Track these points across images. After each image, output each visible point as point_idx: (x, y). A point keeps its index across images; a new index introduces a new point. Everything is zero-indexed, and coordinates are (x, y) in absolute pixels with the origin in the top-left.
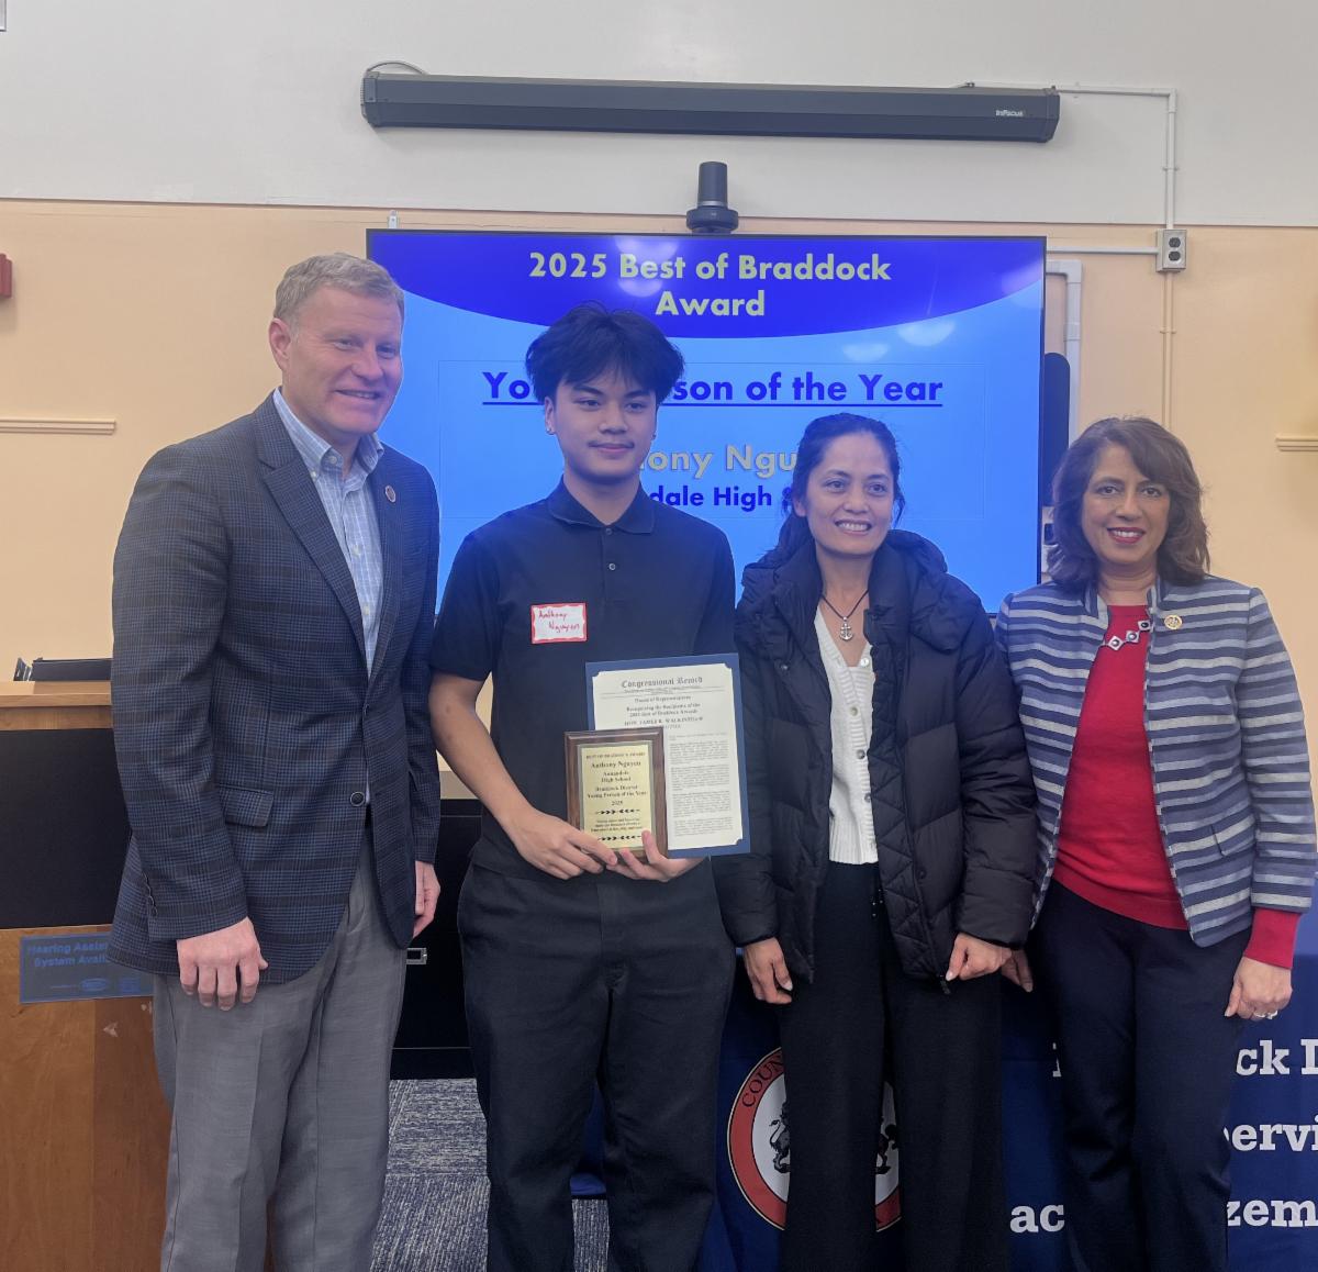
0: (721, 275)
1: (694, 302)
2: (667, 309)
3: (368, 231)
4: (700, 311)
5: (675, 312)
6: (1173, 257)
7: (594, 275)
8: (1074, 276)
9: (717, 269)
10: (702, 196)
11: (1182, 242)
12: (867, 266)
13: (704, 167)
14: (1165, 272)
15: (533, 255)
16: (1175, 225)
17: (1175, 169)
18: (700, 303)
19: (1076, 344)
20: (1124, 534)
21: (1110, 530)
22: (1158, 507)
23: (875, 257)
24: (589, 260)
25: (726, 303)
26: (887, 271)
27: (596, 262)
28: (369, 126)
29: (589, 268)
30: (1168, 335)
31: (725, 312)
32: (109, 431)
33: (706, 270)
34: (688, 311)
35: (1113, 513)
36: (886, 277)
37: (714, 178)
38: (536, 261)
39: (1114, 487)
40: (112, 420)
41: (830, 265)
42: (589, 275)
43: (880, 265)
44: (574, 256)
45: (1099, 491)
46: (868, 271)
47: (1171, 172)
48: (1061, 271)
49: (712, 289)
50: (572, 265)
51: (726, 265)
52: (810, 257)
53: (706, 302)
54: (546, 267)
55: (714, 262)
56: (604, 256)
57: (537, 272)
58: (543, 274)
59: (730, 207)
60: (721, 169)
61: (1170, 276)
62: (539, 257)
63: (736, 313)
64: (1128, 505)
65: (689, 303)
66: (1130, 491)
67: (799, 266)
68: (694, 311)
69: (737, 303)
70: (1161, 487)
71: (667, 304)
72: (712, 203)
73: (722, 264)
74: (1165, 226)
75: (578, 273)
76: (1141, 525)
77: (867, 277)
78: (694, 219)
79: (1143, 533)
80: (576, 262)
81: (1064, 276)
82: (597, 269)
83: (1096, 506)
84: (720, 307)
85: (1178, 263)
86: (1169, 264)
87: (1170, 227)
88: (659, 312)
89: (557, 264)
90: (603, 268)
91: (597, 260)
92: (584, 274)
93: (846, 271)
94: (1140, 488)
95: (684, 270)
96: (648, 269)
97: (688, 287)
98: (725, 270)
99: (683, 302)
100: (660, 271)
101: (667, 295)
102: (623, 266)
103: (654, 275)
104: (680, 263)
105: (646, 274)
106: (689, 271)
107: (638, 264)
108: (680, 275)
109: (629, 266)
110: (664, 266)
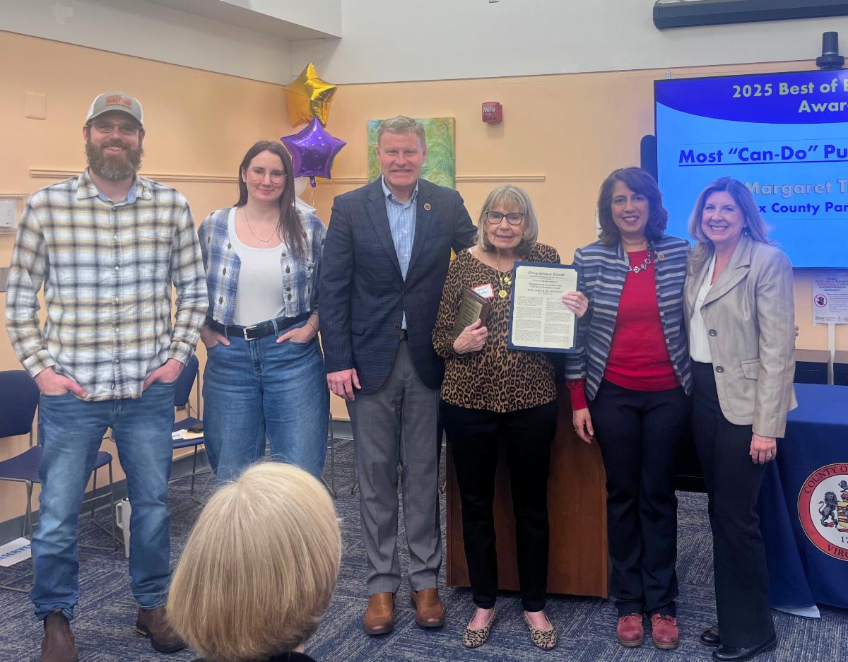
0: (833, 90)
1: (819, 105)
2: (805, 109)
3: (655, 81)
4: (822, 109)
5: (809, 111)
7: (766, 94)
9: (831, 88)
10: (824, 50)
13: (825, 35)
15: (735, 87)
18: (822, 105)
24: (763, 87)
25: (836, 104)
27: (767, 88)
28: (657, 30)
29: (763, 91)
31: (837, 109)
32: (542, 180)
33: (825, 88)
34: (816, 109)
37: (831, 40)
38: (736, 90)
40: (544, 175)
42: (763, 94)
44: (755, 86)
49: (829, 98)
50: (754, 90)
51: (836, 85)
53: (825, 105)
54: (741, 92)
55: (830, 83)
56: (771, 85)
57: (737, 95)
58: (739, 96)
59: (840, 54)
60: (835, 35)
62: (738, 88)
63: (842, 109)
65: (816, 106)
68: (819, 110)
69: (843, 104)
71: (804, 107)
72: (830, 53)
73: (834, 85)
75: (758, 94)
78: (820, 62)
80: (757, 89)
82: (767, 91)
84: (833, 107)
88: (800, 111)
89: (747, 91)
90: (770, 91)
91: (767, 87)
92: (760, 95)
95: (814, 89)
96: (794, 90)
97: (816, 98)
98: (836, 87)
99: (813, 105)
100: (800, 90)
101: (804, 103)
102: (781, 89)
103: (797, 93)
104: (811, 86)
105: (793, 93)
106: (816, 89)
107: (789, 88)
108: (811, 92)
109: (784, 89)
110: (803, 87)
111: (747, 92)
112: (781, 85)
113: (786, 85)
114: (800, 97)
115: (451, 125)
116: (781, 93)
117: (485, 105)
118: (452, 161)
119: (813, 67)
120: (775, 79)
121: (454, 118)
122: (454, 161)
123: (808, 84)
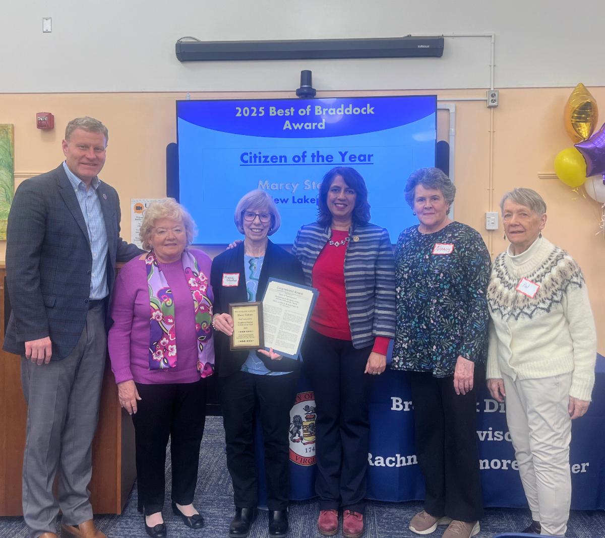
0: (308, 114)
1: (298, 124)
2: (287, 127)
3: (177, 102)
4: (300, 128)
5: (290, 128)
6: (493, 102)
7: (260, 115)
8: (452, 110)
9: (306, 112)
10: (302, 84)
11: (497, 95)
12: (365, 108)
13: (303, 72)
14: (490, 107)
15: (237, 108)
16: (494, 88)
17: (494, 66)
18: (300, 124)
19: (453, 137)
20: (340, 205)
21: (335, 204)
22: (351, 197)
23: (368, 105)
24: (258, 110)
25: (310, 124)
26: (373, 110)
27: (260, 110)
28: (179, 62)
29: (258, 112)
30: (492, 133)
31: (310, 128)
33: (302, 112)
34: (296, 128)
35: (337, 198)
36: (373, 113)
37: (306, 77)
38: (238, 110)
39: (337, 190)
41: (350, 109)
42: (258, 115)
43: (370, 108)
44: (252, 108)
45: (332, 191)
46: (366, 111)
47: (492, 67)
48: (447, 108)
49: (304, 119)
50: (252, 111)
51: (310, 110)
52: (342, 106)
53: (302, 124)
54: (242, 113)
55: (305, 108)
56: (263, 108)
57: (239, 115)
58: (240, 115)
59: (313, 87)
60: (309, 73)
61: (492, 109)
62: (239, 109)
63: (314, 128)
64: (341, 196)
65: (296, 125)
66: (342, 191)
67: (339, 109)
68: (298, 128)
69: (314, 124)
70: (353, 190)
71: (287, 125)
72: (306, 86)
73: (308, 110)
74: (490, 89)
75: (254, 114)
76: (345, 203)
77: (365, 113)
78: (299, 92)
79: (347, 206)
80: (253, 110)
81: (448, 110)
82: (261, 113)
83: (331, 195)
84: (308, 126)
85: (495, 104)
86: (491, 104)
87: (492, 89)
88: (284, 128)
89: (246, 111)
90: (263, 112)
91: (261, 109)
92: (256, 115)
93: (357, 111)
94: (346, 190)
95: (294, 112)
96: (280, 112)
97: (295, 119)
98: (310, 112)
99: (294, 124)
100: (285, 113)
101: (287, 122)
102: (271, 111)
103: (282, 115)
104: (292, 110)
105: (279, 115)
106: (296, 112)
107: (276, 111)
108: (292, 114)
109: (273, 111)
110: (287, 111)
111: (246, 113)
112: (271, 108)
113: (274, 108)
114: (284, 118)
115: (10, 130)
116: (271, 114)
117: (39, 115)
118: (10, 160)
119: (294, 96)
120: (267, 103)
121: (13, 125)
122: (13, 159)
123: (290, 109)
